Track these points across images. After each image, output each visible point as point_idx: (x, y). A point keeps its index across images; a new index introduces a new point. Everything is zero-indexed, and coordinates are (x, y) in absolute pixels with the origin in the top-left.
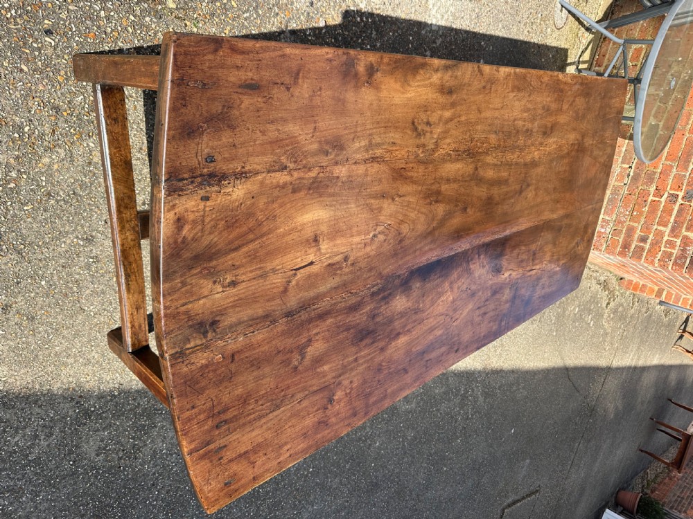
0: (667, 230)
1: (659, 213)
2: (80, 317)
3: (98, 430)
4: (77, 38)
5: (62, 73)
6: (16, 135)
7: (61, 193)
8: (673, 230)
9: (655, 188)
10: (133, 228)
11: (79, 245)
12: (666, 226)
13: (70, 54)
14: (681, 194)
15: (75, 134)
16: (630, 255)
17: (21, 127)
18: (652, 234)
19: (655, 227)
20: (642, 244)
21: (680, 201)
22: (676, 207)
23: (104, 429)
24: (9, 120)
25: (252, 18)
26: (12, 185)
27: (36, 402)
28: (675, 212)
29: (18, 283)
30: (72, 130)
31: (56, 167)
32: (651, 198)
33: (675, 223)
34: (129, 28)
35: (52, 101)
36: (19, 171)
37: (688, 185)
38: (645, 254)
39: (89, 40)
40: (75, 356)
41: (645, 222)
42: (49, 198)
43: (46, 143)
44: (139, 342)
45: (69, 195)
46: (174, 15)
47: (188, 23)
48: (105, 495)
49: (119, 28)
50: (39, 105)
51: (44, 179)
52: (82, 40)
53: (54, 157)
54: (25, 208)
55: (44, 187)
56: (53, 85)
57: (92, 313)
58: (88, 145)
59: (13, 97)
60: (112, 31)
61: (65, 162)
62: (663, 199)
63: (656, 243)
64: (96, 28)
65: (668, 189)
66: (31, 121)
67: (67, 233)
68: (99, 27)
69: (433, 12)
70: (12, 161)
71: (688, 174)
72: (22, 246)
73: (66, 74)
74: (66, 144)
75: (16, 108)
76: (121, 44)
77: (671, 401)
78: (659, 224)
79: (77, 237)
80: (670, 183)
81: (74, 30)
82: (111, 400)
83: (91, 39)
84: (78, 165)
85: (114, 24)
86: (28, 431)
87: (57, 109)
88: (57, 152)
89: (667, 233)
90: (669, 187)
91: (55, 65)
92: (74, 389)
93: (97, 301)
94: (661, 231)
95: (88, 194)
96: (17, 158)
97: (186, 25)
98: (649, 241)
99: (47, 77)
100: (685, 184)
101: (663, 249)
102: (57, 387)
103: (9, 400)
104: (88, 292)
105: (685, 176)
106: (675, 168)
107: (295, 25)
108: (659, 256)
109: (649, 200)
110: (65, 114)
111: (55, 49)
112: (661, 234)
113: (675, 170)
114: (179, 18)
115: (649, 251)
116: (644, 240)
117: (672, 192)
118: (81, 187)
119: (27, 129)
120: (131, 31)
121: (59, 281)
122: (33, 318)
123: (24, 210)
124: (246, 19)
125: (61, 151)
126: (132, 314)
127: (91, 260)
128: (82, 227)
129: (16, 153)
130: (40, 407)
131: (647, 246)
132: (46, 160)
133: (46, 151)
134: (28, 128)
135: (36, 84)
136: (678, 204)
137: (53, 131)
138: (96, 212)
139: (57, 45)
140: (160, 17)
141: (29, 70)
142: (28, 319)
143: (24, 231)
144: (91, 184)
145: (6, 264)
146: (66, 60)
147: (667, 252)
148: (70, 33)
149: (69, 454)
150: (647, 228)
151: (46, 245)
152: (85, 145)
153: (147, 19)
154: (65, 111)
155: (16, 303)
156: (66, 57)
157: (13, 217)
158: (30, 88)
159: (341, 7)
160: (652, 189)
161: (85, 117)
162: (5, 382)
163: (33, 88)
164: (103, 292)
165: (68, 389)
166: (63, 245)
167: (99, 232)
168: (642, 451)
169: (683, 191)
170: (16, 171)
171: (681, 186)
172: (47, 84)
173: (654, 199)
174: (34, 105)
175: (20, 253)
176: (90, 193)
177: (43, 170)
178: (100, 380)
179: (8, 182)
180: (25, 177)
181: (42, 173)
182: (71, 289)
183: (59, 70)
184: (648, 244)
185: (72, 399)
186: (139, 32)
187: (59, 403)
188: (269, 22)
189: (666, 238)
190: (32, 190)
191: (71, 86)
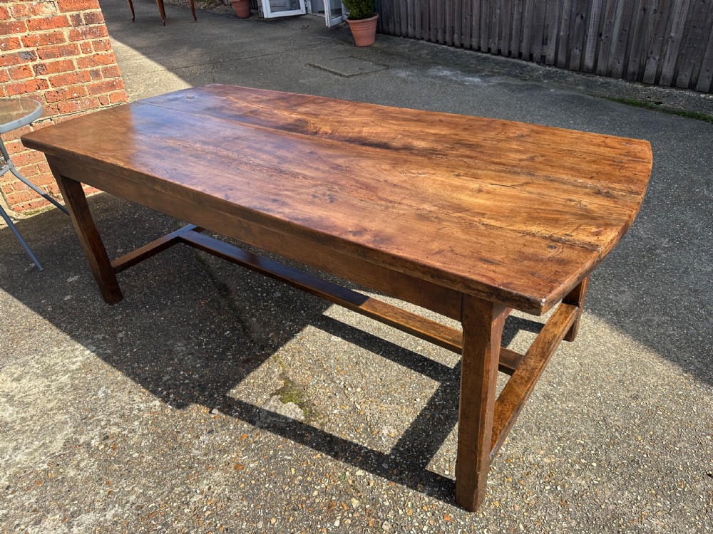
0: (74, 58)
1: (61, 74)
2: (586, 361)
3: (615, 302)
4: (462, 523)
5: (492, 507)
6: (559, 488)
7: (549, 434)
8: (71, 53)
9: (39, 91)
10: (525, 364)
11: (557, 398)
12: (71, 61)
13: (476, 516)
14: (31, 64)
15: (513, 463)
16: (117, 78)
17: (551, 491)
18: (86, 69)
19: (78, 70)
20: (101, 73)
21: (38, 61)
22: (47, 61)
23: (611, 299)
24: (558, 501)
25: (284, 452)
26: (583, 461)
27: (648, 340)
28: (52, 60)
29: (617, 406)
30: (513, 466)
31: (542, 452)
32: (51, 89)
33: (63, 54)
34: (409, 506)
35: (514, 493)
36: (572, 466)
37: (18, 62)
38: (109, 66)
39: (452, 516)
40: (604, 345)
41: (79, 81)
42: (561, 437)
43: (540, 471)
44: (567, 308)
45: (544, 430)
46: (359, 494)
47: (350, 482)
48: (633, 271)
49: (418, 510)
50: (527, 497)
51: (556, 451)
52: (459, 520)
53: (539, 459)
54: (583, 442)
55: (560, 446)
56: (506, 503)
57: (576, 358)
58: (506, 451)
59: (544, 513)
60: (426, 512)
61: (533, 451)
62: (46, 77)
63: (93, 61)
64: (440, 521)
65: (33, 78)
66: (541, 491)
67: (562, 410)
68: (436, 520)
69: (80, 358)
70: (573, 475)
71: (6, 68)
72: (600, 423)
73: (490, 504)
74: (524, 461)
75: (547, 505)
76: (427, 499)
77: (134, 19)
78: (73, 68)
79: (556, 404)
80: (26, 79)
81: (460, 530)
82: (596, 309)
83: (450, 517)
84: (523, 443)
85: (422, 516)
86: (662, 331)
87: (515, 486)
88: (534, 460)
89: (78, 57)
90: (30, 79)
91: (494, 515)
92: (617, 330)
93: (567, 363)
94: (78, 63)
95: (529, 422)
96: (567, 475)
97: (353, 482)
98: (94, 68)
99: (507, 511)
100: (19, 65)
101: (94, 53)
102: (628, 339)
103: (664, 352)
104: (570, 371)
105: (9, 70)
106: (7, 83)
107: (245, 426)
108: (104, 52)
109: (54, 89)
110: (510, 480)
111: (486, 526)
112: (82, 62)
113: (10, 82)
114: (356, 490)
115: (103, 64)
116: (96, 74)
117: (34, 73)
118: (531, 429)
119: (548, 488)
120: (409, 503)
121: (587, 389)
122: (620, 381)
123: (585, 442)
124: (291, 455)
125: (531, 458)
126: (562, 323)
127: (555, 385)
128: (548, 407)
129: (566, 478)
130: (646, 337)
131: (100, 67)
132: (546, 460)
133: (543, 467)
134: (546, 488)
135: (520, 512)
136: (42, 62)
137: (527, 475)
138: (531, 409)
139: (483, 527)
140: (373, 499)
141: (519, 523)
142: (624, 383)
143: (593, 430)
144: (522, 427)
145: (618, 420)
146: (483, 514)
147: (94, 47)
148: (465, 530)
149: (643, 304)
150: (83, 77)
151: (582, 413)
152: (509, 452)
153: (387, 504)
154: (508, 482)
155: (626, 396)
156: (481, 516)
157: (595, 443)
158: (527, 511)
159: (181, 415)
160: (42, 92)
161: (495, 468)
162: (661, 362)
163: (524, 510)
164: (559, 364)
165: (621, 333)
166: (570, 406)
167: (537, 397)
168: (196, 19)
169: (26, 64)
170: (575, 467)
171: (22, 69)
172: (511, 507)
173: (50, 85)
174: (531, 499)
175: (604, 420)
176: (526, 422)
177: (553, 456)
178: (595, 323)
179: (585, 465)
180: (570, 460)
181: (555, 454)
182: (581, 380)
183: (493, 510)
184: (97, 67)
185: (622, 326)
186: (403, 499)
187: (632, 330)
188: (269, 441)
189: (83, 55)
190: (571, 450)
191: (491, 495)
